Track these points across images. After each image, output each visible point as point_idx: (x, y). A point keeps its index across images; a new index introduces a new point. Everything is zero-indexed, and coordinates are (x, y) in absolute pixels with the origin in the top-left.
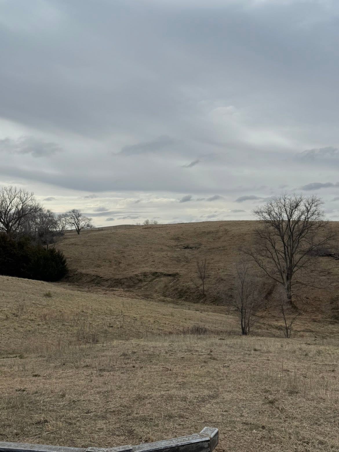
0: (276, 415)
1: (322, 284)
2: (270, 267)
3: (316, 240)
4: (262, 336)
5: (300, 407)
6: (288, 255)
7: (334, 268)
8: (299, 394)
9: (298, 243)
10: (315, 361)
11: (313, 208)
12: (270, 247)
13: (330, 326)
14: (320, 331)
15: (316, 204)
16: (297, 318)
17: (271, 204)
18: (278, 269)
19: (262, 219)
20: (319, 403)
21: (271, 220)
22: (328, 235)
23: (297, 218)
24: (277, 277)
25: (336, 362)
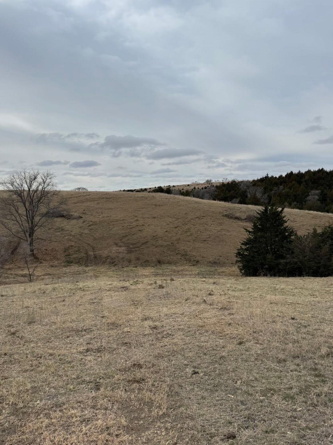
0: (16, 343)
1: (57, 238)
2: (15, 228)
3: (52, 205)
4: (10, 284)
5: (36, 333)
6: (30, 218)
7: (66, 225)
8: (36, 323)
9: (38, 208)
10: (50, 296)
11: (48, 181)
12: (14, 212)
13: (64, 269)
14: (56, 273)
15: (50, 177)
16: (38, 266)
17: (13, 177)
18: (22, 229)
19: (6, 189)
20: (51, 326)
21: (14, 189)
22: (60, 201)
23: (35, 188)
24: (22, 236)
25: (67, 294)
